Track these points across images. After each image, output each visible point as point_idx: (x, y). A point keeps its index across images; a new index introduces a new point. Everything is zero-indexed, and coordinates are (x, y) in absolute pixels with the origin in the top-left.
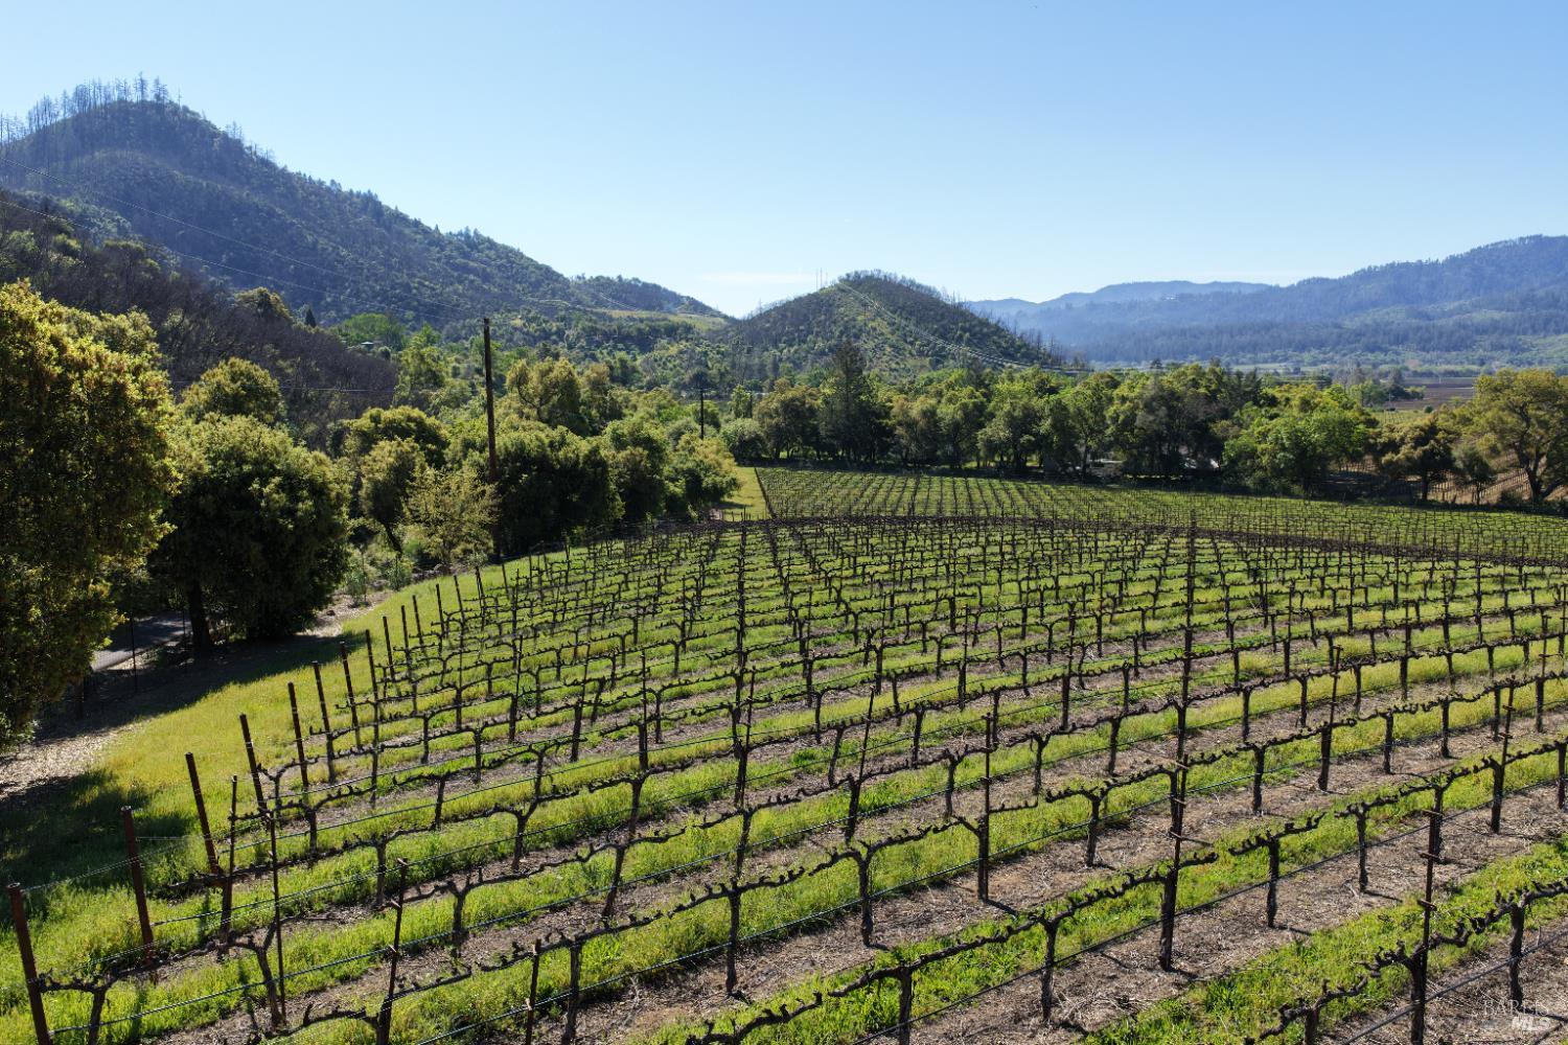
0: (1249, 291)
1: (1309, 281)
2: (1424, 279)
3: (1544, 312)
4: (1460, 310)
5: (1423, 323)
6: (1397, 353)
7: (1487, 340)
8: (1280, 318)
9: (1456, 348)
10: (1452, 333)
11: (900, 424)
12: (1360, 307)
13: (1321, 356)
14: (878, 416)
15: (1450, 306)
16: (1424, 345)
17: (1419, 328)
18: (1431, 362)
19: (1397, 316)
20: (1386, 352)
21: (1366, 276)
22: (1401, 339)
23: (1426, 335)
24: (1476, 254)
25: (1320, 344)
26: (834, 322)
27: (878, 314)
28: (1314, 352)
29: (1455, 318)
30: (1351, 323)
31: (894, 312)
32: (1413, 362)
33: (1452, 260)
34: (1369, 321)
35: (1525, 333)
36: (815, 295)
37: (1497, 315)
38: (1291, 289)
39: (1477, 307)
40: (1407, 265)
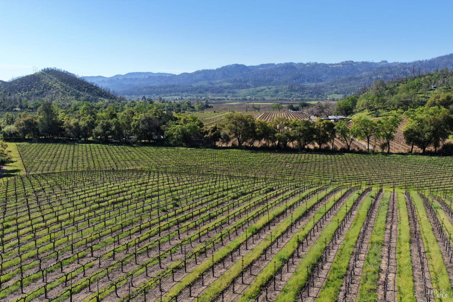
0: (167, 76)
1: (183, 74)
2: (211, 74)
3: (239, 83)
4: (220, 83)
5: (212, 86)
6: (206, 94)
7: (227, 91)
8: (176, 84)
9: (220, 93)
10: (219, 89)
11: (67, 127)
12: (196, 81)
13: (188, 94)
14: (60, 125)
15: (218, 81)
16: (213, 92)
17: (211, 87)
18: (214, 96)
19: (205, 83)
20: (203, 93)
21: (198, 73)
22: (207, 90)
23: (213, 89)
24: (223, 67)
25: (187, 91)
26: (41, 84)
27: (56, 82)
28: (186, 93)
29: (219, 84)
30: (195, 85)
31: (62, 81)
32: (210, 96)
33: (218, 69)
34: (199, 85)
35: (235, 89)
36: (33, 75)
37: (229, 84)
38: (179, 75)
39: (224, 82)
40: (207, 70)
